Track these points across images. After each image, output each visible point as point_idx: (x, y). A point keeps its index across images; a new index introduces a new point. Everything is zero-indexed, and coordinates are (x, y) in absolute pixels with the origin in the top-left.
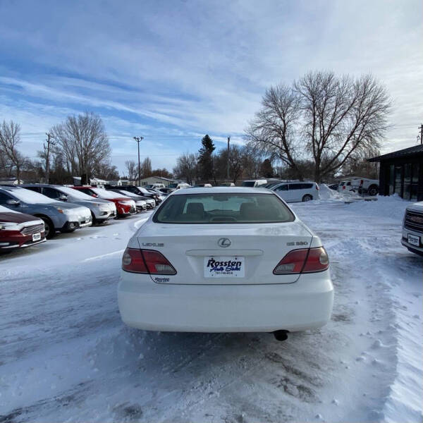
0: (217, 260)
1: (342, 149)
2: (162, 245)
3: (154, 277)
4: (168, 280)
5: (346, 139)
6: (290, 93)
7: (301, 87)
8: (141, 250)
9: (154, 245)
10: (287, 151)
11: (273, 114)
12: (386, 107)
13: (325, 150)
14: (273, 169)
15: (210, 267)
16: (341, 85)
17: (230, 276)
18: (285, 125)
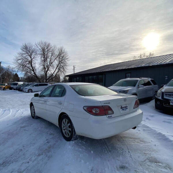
0: (123, 106)
1: (55, 72)
2: (109, 103)
3: (107, 116)
4: (111, 116)
5: (56, 68)
6: (34, 47)
7: (38, 46)
8: (102, 106)
9: (107, 103)
10: (33, 70)
11: (26, 54)
12: (67, 59)
13: (48, 71)
14: (19, 78)
15: (122, 109)
16: (53, 48)
17: (126, 111)
18: (32, 60)
